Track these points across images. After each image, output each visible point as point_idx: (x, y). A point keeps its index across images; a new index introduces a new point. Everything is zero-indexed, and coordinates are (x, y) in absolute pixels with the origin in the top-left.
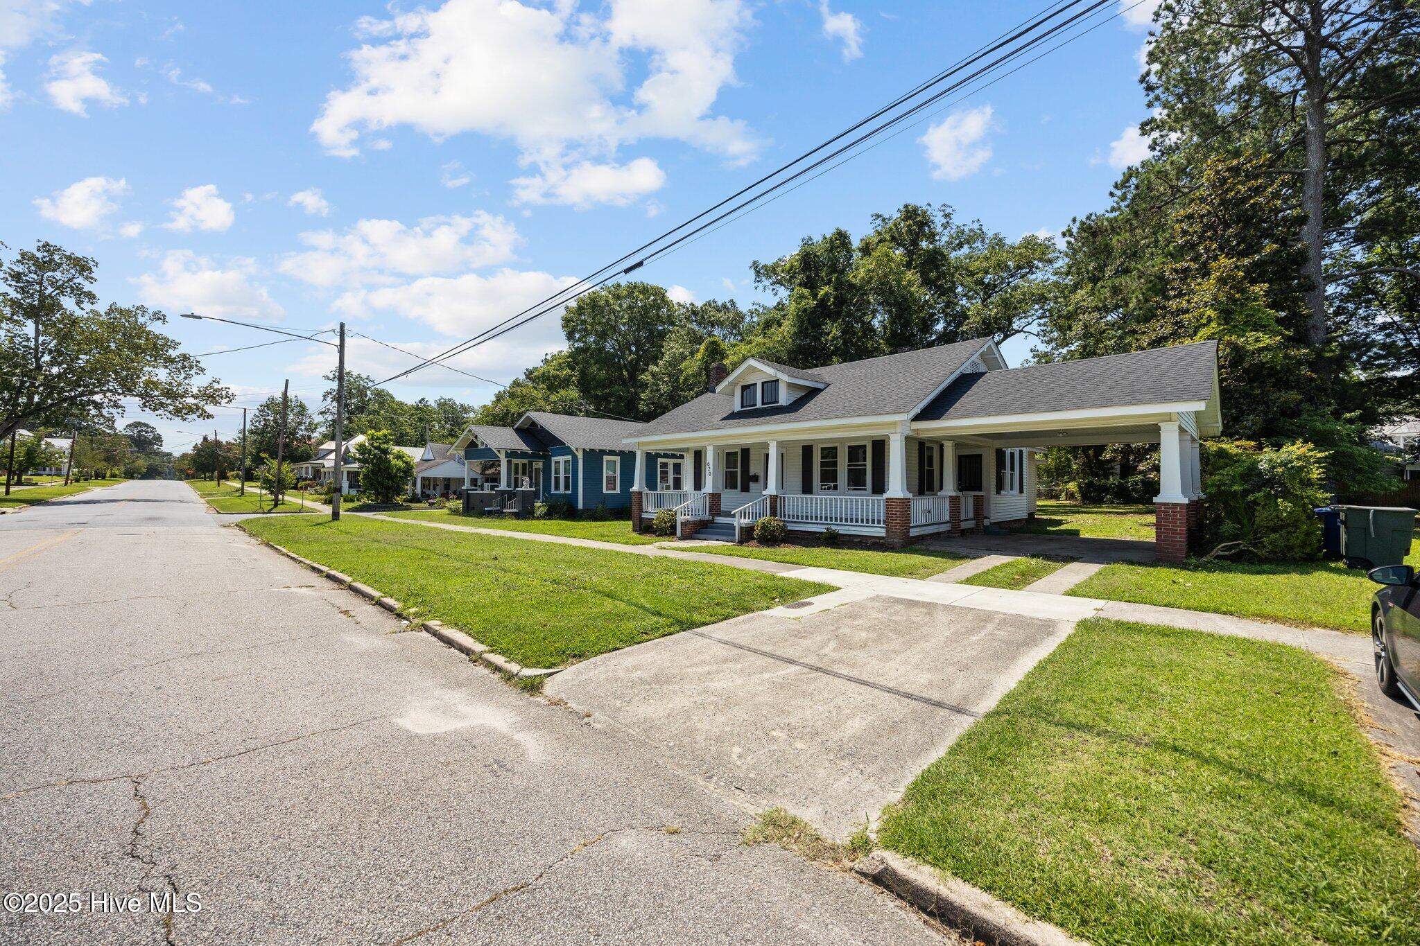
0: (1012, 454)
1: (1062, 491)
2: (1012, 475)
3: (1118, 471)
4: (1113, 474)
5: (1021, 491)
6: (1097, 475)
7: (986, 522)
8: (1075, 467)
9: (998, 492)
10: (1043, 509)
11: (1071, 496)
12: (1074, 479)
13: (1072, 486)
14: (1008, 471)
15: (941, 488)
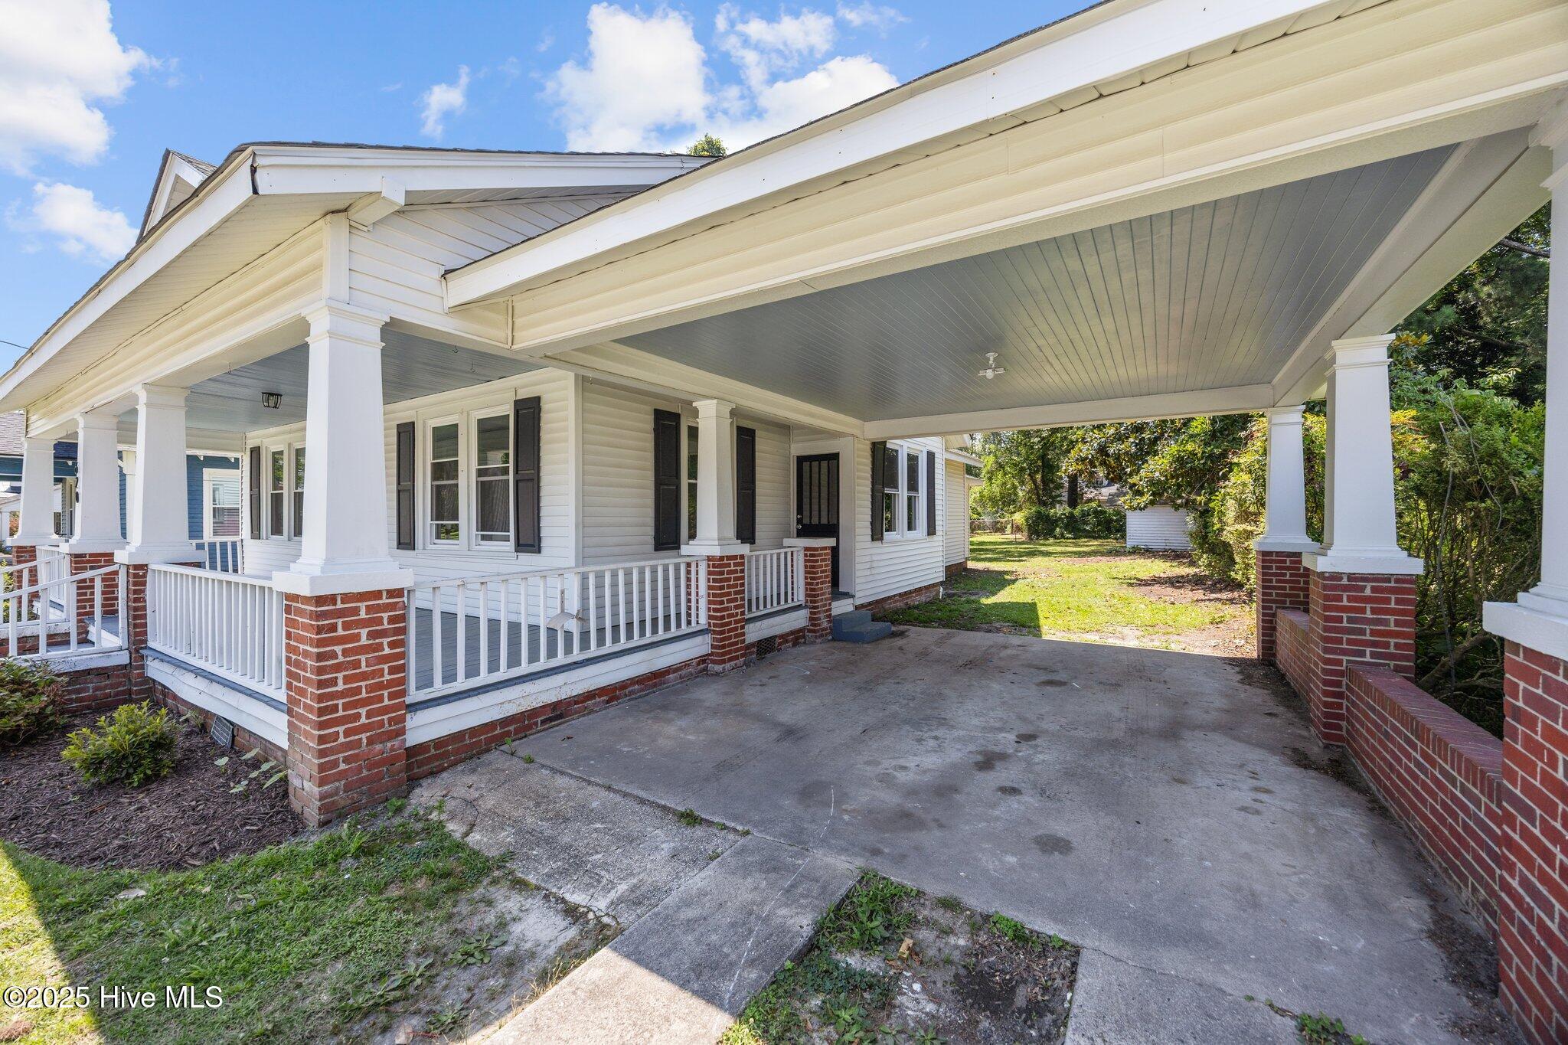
0: (913, 460)
1: (1007, 523)
2: (911, 503)
3: (1065, 499)
4: (1060, 502)
5: (931, 531)
6: (1044, 504)
7: (842, 607)
8: (1021, 494)
9: (877, 536)
10: (978, 551)
11: (1017, 529)
12: (1020, 509)
13: (1019, 518)
14: (902, 493)
15: (692, 536)
